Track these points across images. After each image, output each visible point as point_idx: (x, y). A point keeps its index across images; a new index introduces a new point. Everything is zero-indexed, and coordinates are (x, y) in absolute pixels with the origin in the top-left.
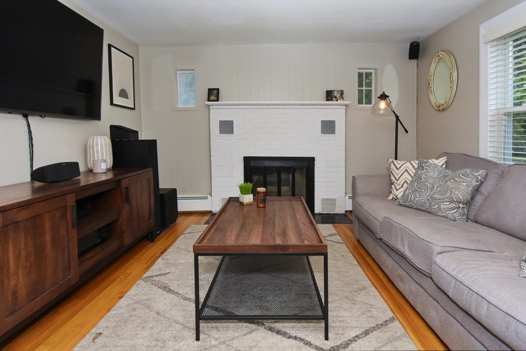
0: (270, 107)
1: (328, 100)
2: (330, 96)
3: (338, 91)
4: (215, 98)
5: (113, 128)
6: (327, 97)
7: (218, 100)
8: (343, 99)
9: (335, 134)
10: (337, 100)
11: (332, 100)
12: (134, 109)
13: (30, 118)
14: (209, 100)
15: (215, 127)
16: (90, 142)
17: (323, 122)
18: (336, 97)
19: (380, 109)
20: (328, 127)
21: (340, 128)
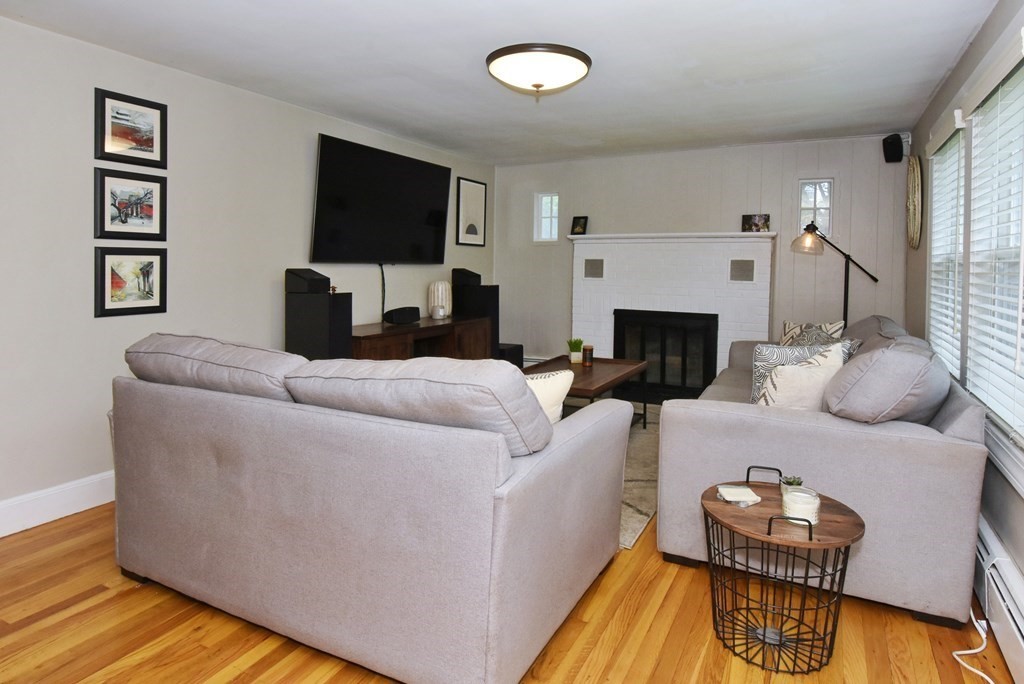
0: (655, 240)
1: (744, 230)
2: (748, 224)
3: (760, 216)
4: (581, 230)
5: (456, 272)
6: (743, 225)
7: (584, 233)
8: (768, 227)
9: (752, 280)
10: (758, 230)
11: (750, 230)
12: (483, 246)
13: (384, 266)
14: (573, 233)
15: (579, 269)
16: (432, 287)
17: (734, 263)
18: (757, 225)
19: (804, 247)
20: (742, 270)
21: (761, 271)
